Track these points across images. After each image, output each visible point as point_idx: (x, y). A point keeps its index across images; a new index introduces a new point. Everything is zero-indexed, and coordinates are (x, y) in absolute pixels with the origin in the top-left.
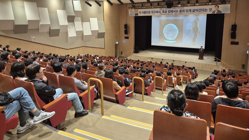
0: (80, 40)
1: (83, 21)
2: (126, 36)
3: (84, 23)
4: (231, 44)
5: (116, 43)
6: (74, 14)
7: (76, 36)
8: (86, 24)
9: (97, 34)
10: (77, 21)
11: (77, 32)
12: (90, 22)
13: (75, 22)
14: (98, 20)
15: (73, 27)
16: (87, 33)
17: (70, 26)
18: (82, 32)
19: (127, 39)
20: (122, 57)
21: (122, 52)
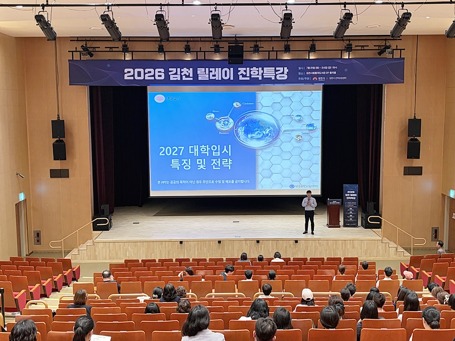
4: (405, 174)
5: (18, 197)
19: (60, 179)
20: (41, 253)
21: (38, 235)
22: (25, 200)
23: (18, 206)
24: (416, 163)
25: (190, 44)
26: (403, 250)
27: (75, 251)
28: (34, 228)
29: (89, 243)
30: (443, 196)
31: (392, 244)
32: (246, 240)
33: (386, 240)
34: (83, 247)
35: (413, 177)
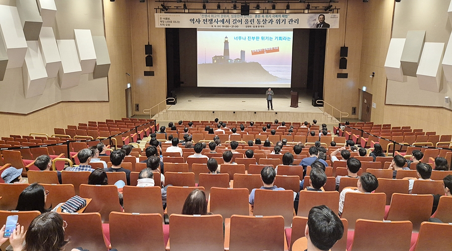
0: (54, 86)
1: (58, 37)
2: (148, 69)
4: (338, 77)
5: (127, 86)
6: (39, 19)
7: (46, 75)
8: (67, 44)
9: (91, 70)
10: (47, 36)
11: (49, 67)
12: (74, 38)
13: (42, 40)
14: (93, 34)
15: (37, 52)
16: (71, 66)
17: (31, 51)
18: (59, 64)
19: (150, 77)
20: (139, 115)
21: (137, 106)
22: (130, 88)
23: (127, 90)
24: (344, 71)
25: (220, 4)
26: (335, 119)
27: (157, 115)
28: (135, 103)
29: (164, 111)
30: (359, 90)
31: (329, 116)
32: (249, 112)
33: (326, 113)
34: (161, 113)
35: (342, 79)
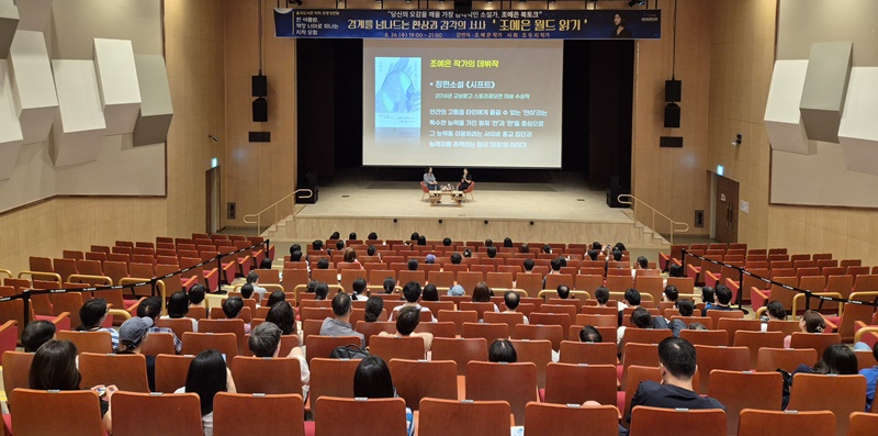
0: (39, 161)
1: (55, 53)
2: (257, 127)
3: (64, 62)
4: (661, 146)
5: (210, 163)
6: (12, 12)
7: (19, 136)
8: (75, 70)
9: (129, 126)
10: (28, 50)
11: (27, 117)
12: (93, 57)
13: (16, 60)
14: (136, 51)
15: (2, 83)
16: (82, 117)
18: (53, 113)
19: (260, 144)
20: (234, 228)
21: (232, 207)
23: (209, 172)
24: (675, 133)
26: (660, 237)
27: (273, 228)
28: (227, 199)
30: (709, 172)
31: (647, 230)
32: (472, 220)
33: (639, 224)
34: (282, 223)
35: (671, 149)
